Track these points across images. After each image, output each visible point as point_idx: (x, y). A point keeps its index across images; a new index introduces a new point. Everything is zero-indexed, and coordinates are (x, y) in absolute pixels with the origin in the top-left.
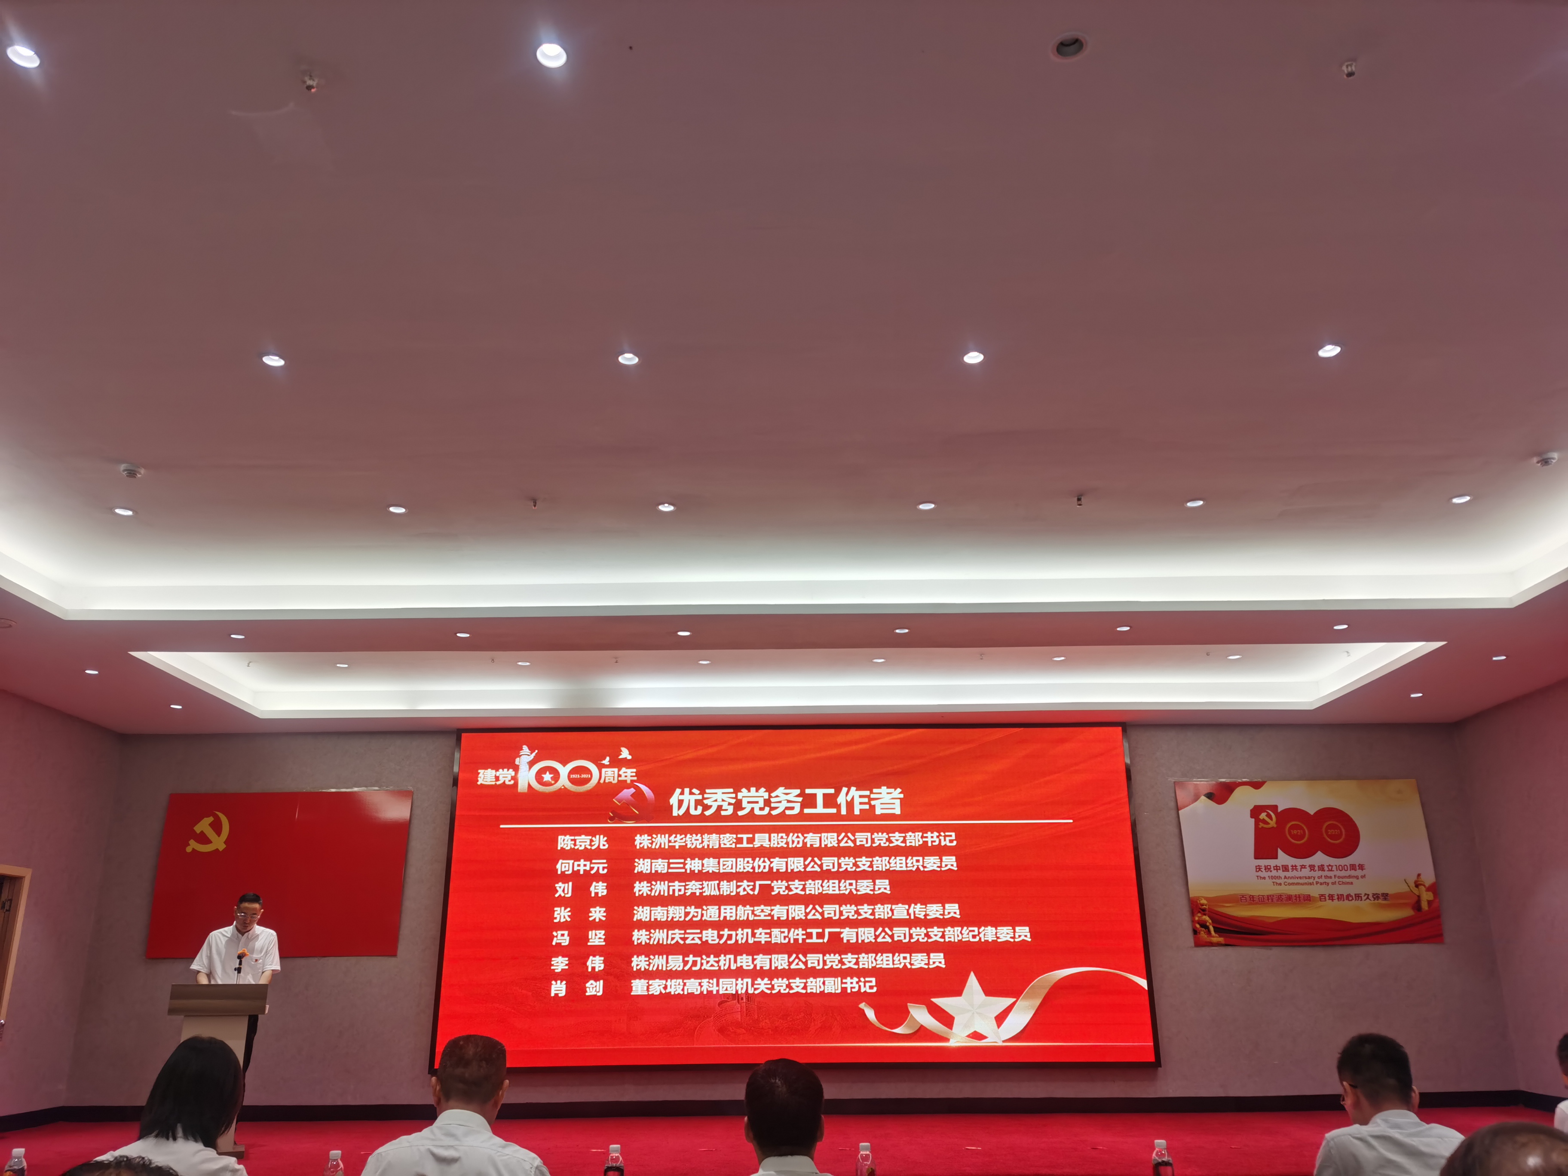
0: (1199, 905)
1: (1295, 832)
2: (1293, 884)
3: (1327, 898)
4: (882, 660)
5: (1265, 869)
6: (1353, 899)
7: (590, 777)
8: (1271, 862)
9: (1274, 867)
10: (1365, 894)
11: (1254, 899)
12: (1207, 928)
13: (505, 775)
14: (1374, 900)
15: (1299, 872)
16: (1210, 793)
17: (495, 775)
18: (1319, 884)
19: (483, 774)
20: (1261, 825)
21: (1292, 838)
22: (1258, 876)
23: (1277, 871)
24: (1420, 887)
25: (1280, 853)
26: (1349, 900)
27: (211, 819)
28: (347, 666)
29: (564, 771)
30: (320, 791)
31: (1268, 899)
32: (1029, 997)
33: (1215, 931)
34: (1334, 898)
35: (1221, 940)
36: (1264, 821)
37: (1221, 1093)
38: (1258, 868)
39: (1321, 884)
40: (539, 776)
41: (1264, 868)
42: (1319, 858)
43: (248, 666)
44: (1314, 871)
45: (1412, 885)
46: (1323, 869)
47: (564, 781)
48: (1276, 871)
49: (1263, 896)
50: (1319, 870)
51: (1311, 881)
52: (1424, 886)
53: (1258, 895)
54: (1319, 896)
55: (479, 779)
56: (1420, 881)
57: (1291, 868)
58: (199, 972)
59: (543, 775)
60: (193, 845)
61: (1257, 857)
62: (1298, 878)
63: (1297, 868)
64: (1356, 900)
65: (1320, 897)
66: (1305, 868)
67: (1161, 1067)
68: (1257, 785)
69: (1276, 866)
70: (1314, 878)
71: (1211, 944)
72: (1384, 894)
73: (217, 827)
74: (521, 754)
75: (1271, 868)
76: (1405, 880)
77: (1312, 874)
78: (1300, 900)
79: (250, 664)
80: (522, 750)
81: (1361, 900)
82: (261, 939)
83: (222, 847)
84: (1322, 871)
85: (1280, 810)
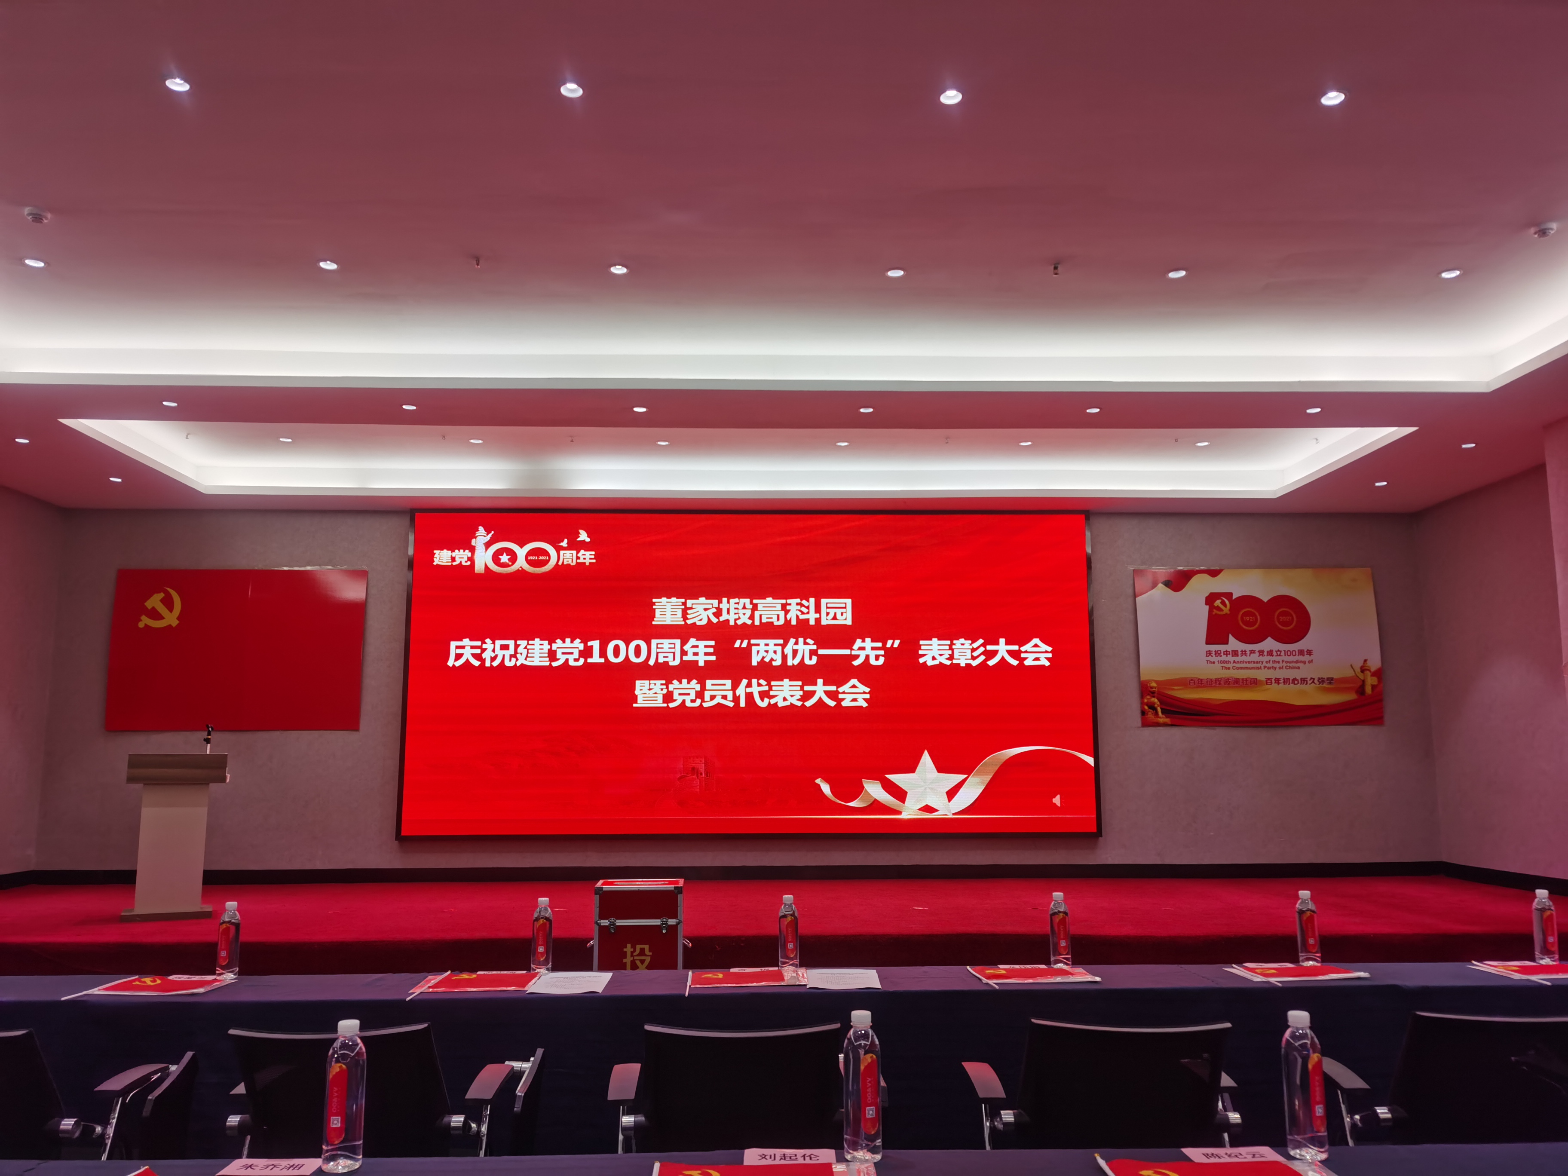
0: (1149, 688)
1: (1248, 618)
2: (1241, 668)
3: (1273, 681)
4: (846, 444)
5: (1216, 654)
6: (1298, 683)
7: (547, 558)
8: (1222, 648)
9: (1224, 652)
10: (1311, 678)
11: (1203, 682)
12: (1155, 709)
14: (1319, 684)
15: (1248, 657)
16: (1168, 580)
17: (451, 556)
18: (1266, 669)
19: (439, 554)
20: (1215, 611)
21: (1243, 624)
22: (1207, 661)
23: (1227, 656)
24: (1365, 672)
25: (1231, 638)
26: (1294, 684)
27: (162, 595)
28: (290, 440)
29: (521, 552)
30: (272, 569)
31: (1216, 683)
32: (978, 774)
33: (1162, 713)
34: (1280, 682)
35: (1167, 720)
36: (1218, 608)
37: (1158, 862)
38: (1208, 653)
39: (1269, 668)
40: (496, 558)
41: (1214, 653)
42: (1269, 644)
43: (187, 438)
44: (1263, 656)
45: (1358, 670)
46: (1272, 653)
47: (521, 563)
48: (1225, 656)
49: (1211, 679)
50: (1267, 655)
51: (1258, 665)
52: (1370, 671)
53: (1206, 678)
54: (1265, 680)
55: (435, 559)
56: (1367, 667)
57: (1241, 653)
59: (500, 557)
60: (145, 621)
61: (1208, 642)
62: (1246, 663)
63: (1246, 653)
64: (1301, 684)
66: (1254, 653)
67: (1101, 836)
68: (1214, 573)
69: (1227, 651)
70: (1262, 662)
71: (1158, 725)
72: (1329, 678)
73: (168, 603)
74: (477, 535)
75: (1221, 653)
76: (1351, 666)
77: (1261, 658)
78: (1246, 683)
79: (189, 436)
81: (1307, 684)
83: (175, 623)
84: (1270, 656)
85: (1234, 597)
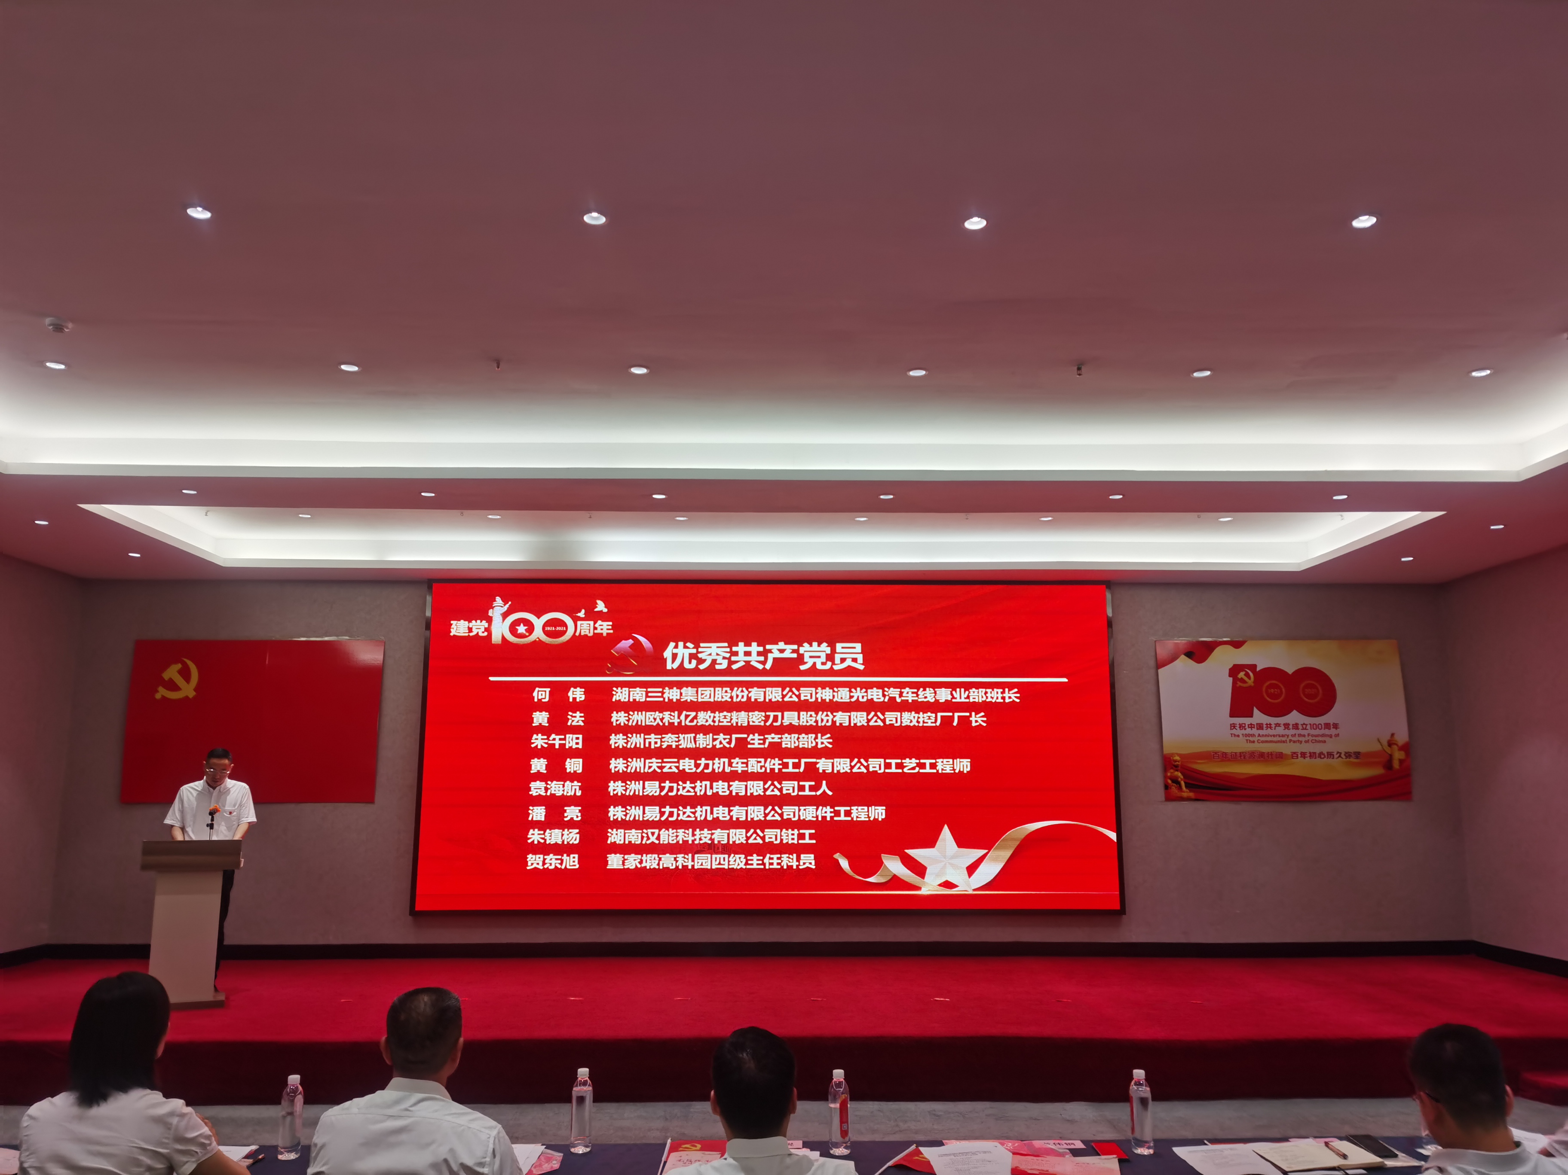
0: (1172, 761)
1: (1272, 691)
2: (1267, 742)
3: (1299, 755)
4: (865, 519)
5: (1240, 727)
6: (1325, 757)
7: (565, 629)
8: (1247, 721)
9: (1248, 725)
10: (1338, 753)
11: (1227, 756)
12: (1178, 783)
13: (478, 627)
14: (1346, 759)
15: (1274, 730)
16: (1190, 651)
17: (468, 626)
18: (1292, 742)
19: (456, 625)
20: (1239, 684)
21: (1268, 696)
22: (1232, 734)
23: (1252, 729)
24: (1393, 746)
25: (1256, 711)
26: (1321, 758)
27: (179, 666)
28: (309, 516)
29: (538, 623)
30: (290, 639)
31: (1241, 756)
32: (998, 849)
33: (1186, 787)
34: (1306, 756)
35: (1192, 795)
36: (1242, 680)
38: (1233, 726)
39: (1294, 742)
40: (513, 629)
41: (1238, 726)
42: (1295, 717)
43: (206, 515)
44: (1288, 729)
45: (1385, 743)
46: (1297, 727)
47: (538, 634)
48: (1250, 729)
49: (1236, 753)
50: (1293, 729)
51: (1283, 739)
52: (1397, 745)
53: (1230, 752)
54: (1290, 754)
55: (452, 630)
56: (1394, 740)
57: (1266, 726)
58: (172, 826)
59: (517, 627)
60: (162, 692)
61: (1232, 715)
62: (1271, 736)
63: (1272, 726)
64: (1327, 758)
65: (1292, 755)
66: (1279, 726)
67: (1125, 914)
68: (1237, 645)
69: (1251, 724)
70: (1288, 736)
71: (1181, 799)
72: (1356, 752)
74: (494, 605)
75: (1245, 726)
76: (1378, 739)
77: (1287, 732)
78: (1272, 757)
79: (208, 513)
80: (495, 601)
81: (1333, 758)
82: (234, 792)
83: (192, 694)
84: (1296, 729)
85: (1258, 669)
